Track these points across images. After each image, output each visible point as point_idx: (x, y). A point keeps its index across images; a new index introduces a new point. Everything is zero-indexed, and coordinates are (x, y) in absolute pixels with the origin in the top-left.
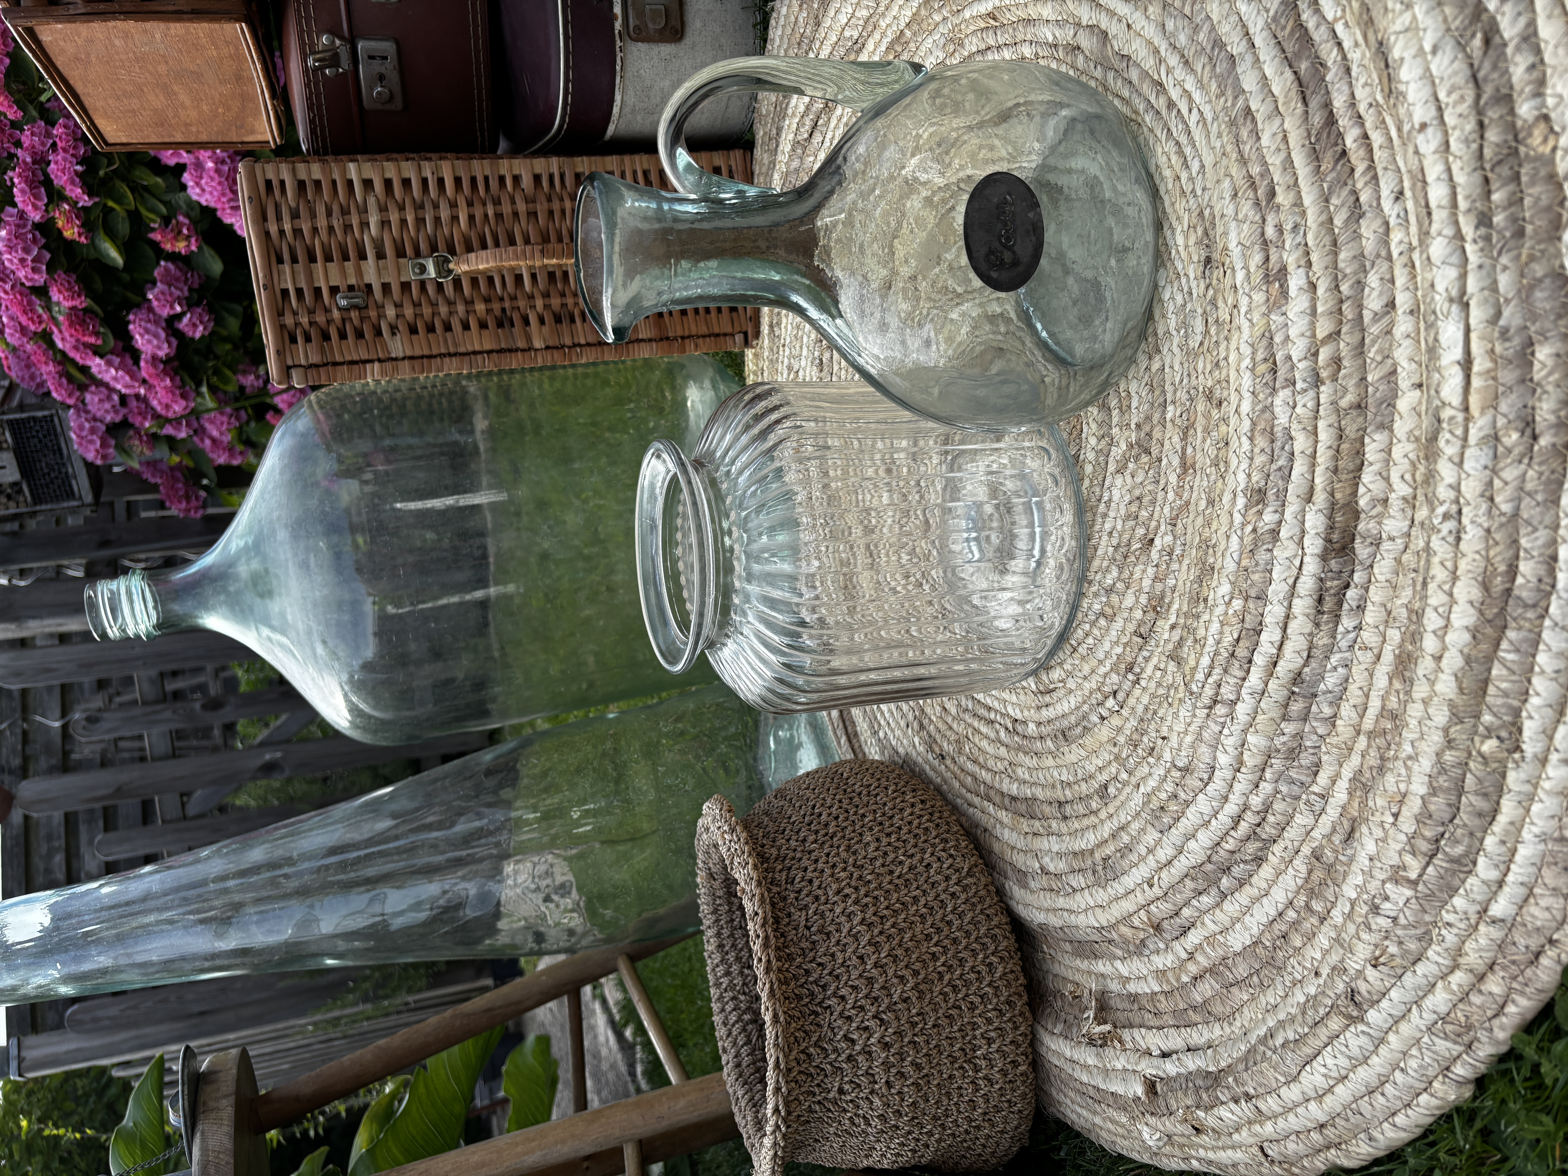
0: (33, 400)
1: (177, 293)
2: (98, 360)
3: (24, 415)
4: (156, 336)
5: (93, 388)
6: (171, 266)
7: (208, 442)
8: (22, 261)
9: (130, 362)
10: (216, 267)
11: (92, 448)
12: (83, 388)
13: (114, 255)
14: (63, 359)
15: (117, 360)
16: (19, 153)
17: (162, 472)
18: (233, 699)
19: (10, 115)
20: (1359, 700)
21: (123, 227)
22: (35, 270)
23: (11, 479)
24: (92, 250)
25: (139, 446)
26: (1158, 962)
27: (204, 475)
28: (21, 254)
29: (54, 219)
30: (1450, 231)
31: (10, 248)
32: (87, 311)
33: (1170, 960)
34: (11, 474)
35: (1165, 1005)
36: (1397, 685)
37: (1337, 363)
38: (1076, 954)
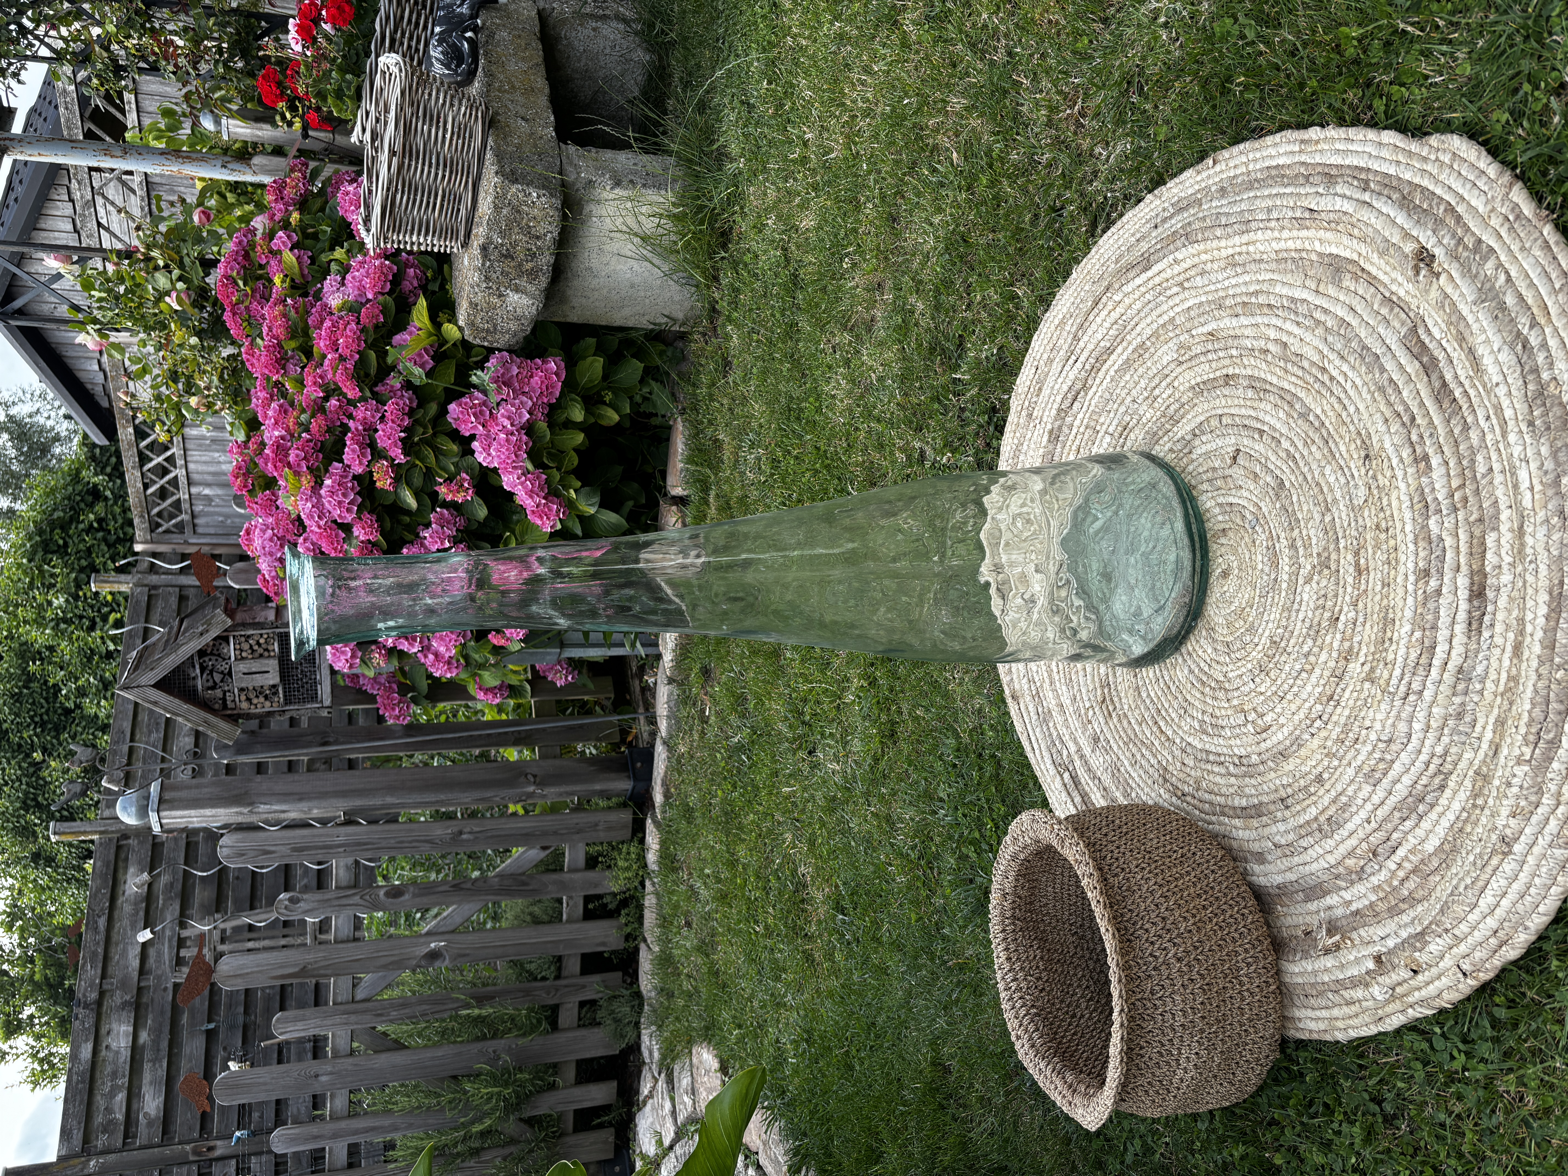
1: (448, 532)
6: (445, 511)
7: (431, 657)
8: (340, 503)
10: (482, 512)
11: (343, 657)
13: (410, 500)
16: (351, 424)
17: (380, 684)
18: (411, 889)
19: (350, 395)
20: (1495, 677)
21: (418, 481)
22: (349, 510)
23: (272, 682)
24: (392, 498)
25: (377, 658)
26: (1375, 880)
27: (413, 688)
28: (341, 498)
29: (371, 473)
30: (1516, 430)
31: (332, 493)
32: (375, 544)
33: (1383, 875)
34: (273, 678)
35: (1381, 906)
36: (1515, 661)
37: (1465, 500)
38: (1308, 899)
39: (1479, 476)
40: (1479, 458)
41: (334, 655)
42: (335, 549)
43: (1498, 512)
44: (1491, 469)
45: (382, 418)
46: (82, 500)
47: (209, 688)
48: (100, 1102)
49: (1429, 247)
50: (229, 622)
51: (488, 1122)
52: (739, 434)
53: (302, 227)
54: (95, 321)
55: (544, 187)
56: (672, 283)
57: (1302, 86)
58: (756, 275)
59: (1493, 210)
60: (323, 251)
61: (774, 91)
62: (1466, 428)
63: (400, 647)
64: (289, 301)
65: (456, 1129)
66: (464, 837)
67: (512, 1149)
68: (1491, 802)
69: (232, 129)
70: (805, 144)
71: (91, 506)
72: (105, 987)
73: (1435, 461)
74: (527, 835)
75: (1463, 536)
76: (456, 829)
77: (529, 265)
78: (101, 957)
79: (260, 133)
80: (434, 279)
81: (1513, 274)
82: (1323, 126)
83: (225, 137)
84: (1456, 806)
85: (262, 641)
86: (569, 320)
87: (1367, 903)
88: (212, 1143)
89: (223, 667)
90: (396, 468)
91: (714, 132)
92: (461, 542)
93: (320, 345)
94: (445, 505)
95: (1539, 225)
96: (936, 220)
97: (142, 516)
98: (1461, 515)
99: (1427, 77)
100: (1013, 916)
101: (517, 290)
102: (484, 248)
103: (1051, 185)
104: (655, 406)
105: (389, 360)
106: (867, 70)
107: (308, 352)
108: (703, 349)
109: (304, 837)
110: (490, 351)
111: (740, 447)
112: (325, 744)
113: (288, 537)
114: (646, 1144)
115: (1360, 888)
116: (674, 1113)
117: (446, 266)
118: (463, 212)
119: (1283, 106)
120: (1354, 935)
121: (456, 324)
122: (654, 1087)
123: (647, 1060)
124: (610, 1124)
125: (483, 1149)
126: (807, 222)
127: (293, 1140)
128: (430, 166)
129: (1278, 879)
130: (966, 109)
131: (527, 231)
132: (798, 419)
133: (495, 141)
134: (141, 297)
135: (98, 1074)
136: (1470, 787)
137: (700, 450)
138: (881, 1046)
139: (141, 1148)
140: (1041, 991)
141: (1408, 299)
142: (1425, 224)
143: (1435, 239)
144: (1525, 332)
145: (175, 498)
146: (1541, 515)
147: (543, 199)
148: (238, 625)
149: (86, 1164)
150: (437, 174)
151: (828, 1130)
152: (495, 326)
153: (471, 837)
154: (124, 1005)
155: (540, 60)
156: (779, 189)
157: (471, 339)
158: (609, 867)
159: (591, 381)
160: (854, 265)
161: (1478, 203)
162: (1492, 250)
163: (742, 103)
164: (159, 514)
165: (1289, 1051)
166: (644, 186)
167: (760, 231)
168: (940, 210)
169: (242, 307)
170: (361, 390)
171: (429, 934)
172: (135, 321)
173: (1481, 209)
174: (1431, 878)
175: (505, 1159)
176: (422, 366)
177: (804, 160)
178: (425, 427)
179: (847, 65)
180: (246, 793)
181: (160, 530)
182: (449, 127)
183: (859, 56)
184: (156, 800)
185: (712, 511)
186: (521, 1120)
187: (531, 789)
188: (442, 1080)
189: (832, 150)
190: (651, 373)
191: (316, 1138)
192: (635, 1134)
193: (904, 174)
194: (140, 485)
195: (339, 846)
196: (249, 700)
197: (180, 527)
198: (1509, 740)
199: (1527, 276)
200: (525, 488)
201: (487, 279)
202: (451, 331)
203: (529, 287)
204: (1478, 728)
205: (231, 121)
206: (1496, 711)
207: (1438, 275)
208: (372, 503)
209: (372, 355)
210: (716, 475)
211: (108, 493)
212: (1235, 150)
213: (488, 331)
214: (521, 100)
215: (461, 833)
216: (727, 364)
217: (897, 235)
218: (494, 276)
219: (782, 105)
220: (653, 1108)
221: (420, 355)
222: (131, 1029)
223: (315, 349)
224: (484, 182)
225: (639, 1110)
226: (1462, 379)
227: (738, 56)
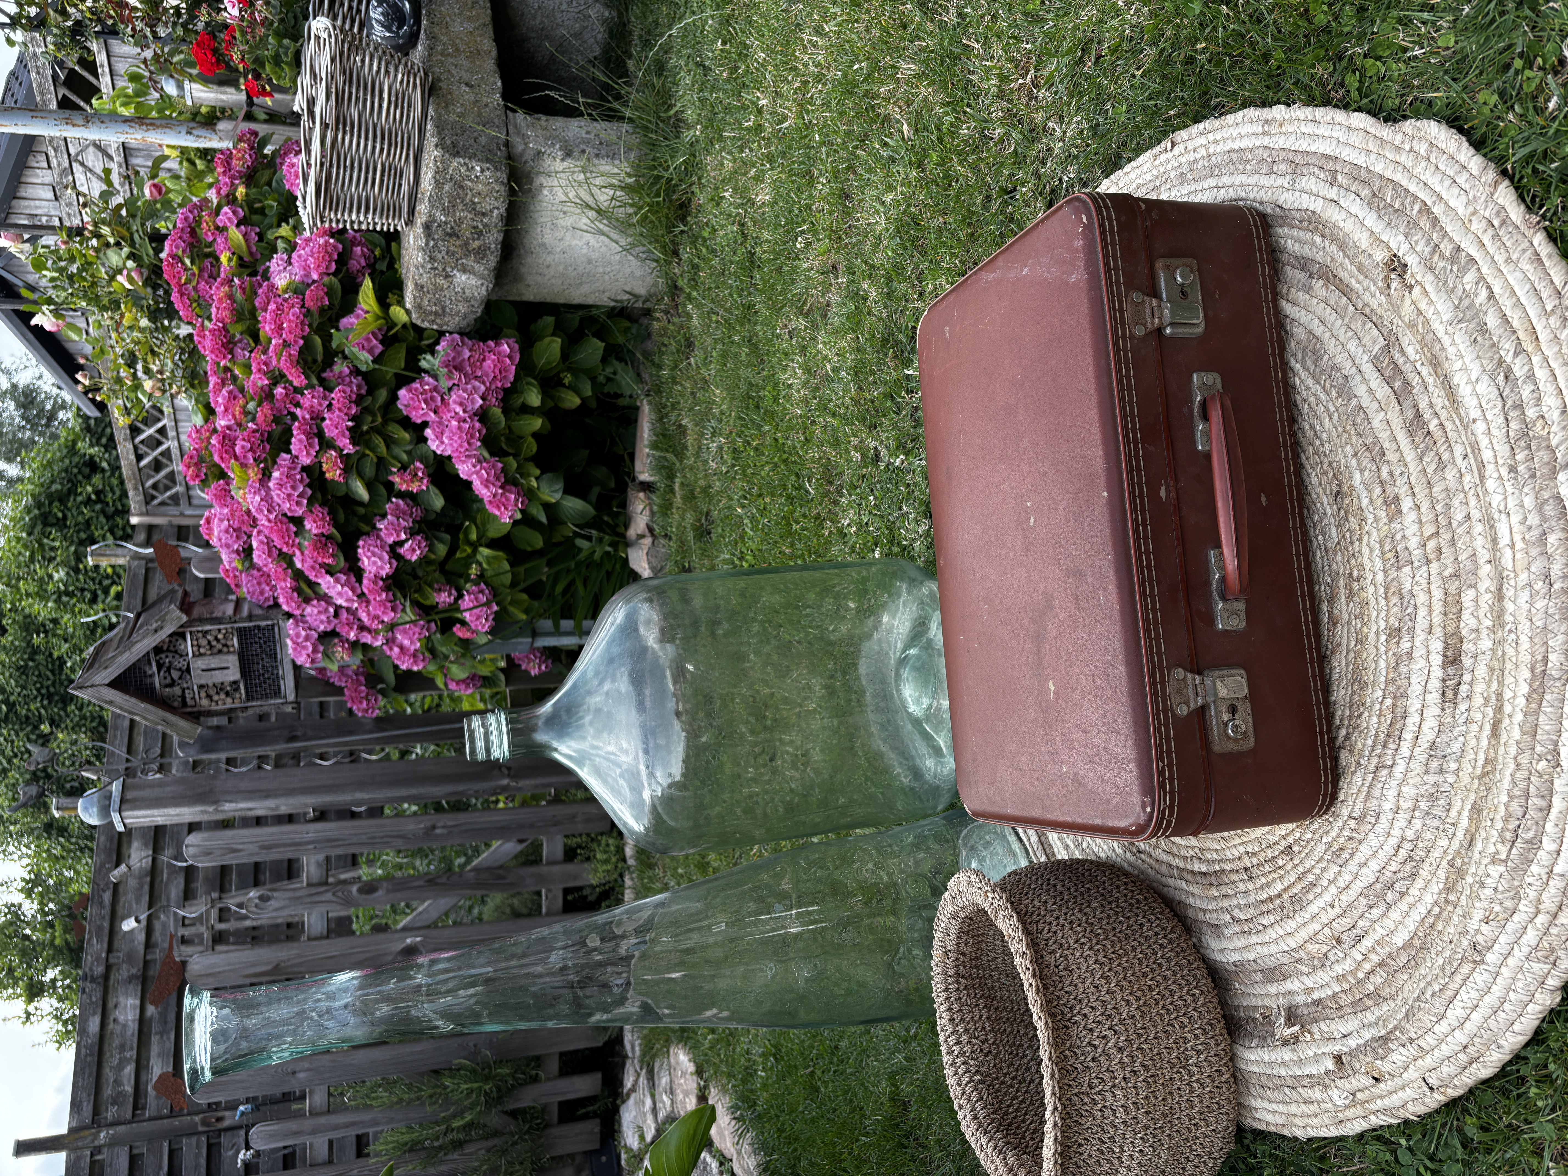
0: (258, 612)
1: (404, 524)
2: (328, 578)
3: (251, 624)
4: (381, 558)
5: (315, 602)
6: (401, 502)
7: (396, 650)
8: (289, 496)
9: (353, 579)
10: (438, 502)
11: (304, 653)
12: (307, 600)
13: (361, 491)
14: (299, 575)
15: (343, 578)
16: (298, 412)
17: (347, 676)
18: (385, 884)
19: (296, 383)
20: (1473, 756)
21: (369, 470)
22: (298, 504)
23: (232, 679)
24: (344, 488)
25: (340, 653)
26: (1339, 969)
27: (381, 680)
28: (289, 491)
29: (320, 463)
30: (1496, 475)
31: (280, 486)
32: (329, 537)
33: (1348, 965)
34: (233, 674)
35: (1344, 1000)
36: (1493, 742)
37: (1439, 550)
38: (1266, 981)
39: (1455, 524)
40: (1456, 502)
41: (295, 649)
42: (287, 544)
43: (1477, 566)
44: (1468, 517)
45: (330, 406)
46: (80, 472)
47: (167, 686)
48: (109, 1074)
49: (1400, 254)
50: (185, 618)
51: (468, 1117)
52: (701, 421)
53: (249, 202)
54: (50, 301)
55: (488, 160)
56: (631, 258)
57: (1266, 57)
58: (714, 251)
59: (1475, 212)
60: (271, 227)
61: (729, 53)
62: (1441, 466)
63: (363, 640)
64: (236, 280)
65: (437, 1123)
66: (438, 831)
67: (496, 1141)
68: (1463, 902)
69: (195, 94)
70: (760, 111)
71: (88, 478)
72: (111, 961)
73: (1407, 504)
74: (502, 828)
75: (1437, 594)
76: (429, 824)
77: (477, 244)
78: (106, 931)
79: (224, 97)
80: (383, 257)
81: (1497, 290)
82: (1288, 105)
83: (189, 103)
84: (1429, 899)
85: (220, 636)
86: (525, 299)
87: (1330, 993)
88: (220, 1114)
89: (181, 663)
90: (346, 459)
91: (671, 97)
92: (418, 533)
93: (266, 329)
94: (401, 495)
95: (1529, 233)
96: (888, 198)
97: (136, 489)
98: (1434, 567)
99: (1405, 50)
100: (957, 974)
101: (464, 270)
102: (427, 227)
103: (1002, 164)
104: (619, 387)
105: (334, 345)
106: (819, 31)
107: (255, 336)
108: (665, 329)
109: (272, 834)
110: (441, 334)
111: (703, 434)
112: (293, 739)
113: (244, 528)
114: (631, 1139)
115: (1322, 976)
116: (654, 1110)
117: (393, 244)
118: (405, 188)
119: (1246, 80)
120: (1314, 1028)
121: (404, 307)
122: (636, 1081)
123: (630, 1054)
124: (595, 1115)
125: (466, 1142)
126: (763, 196)
127: (272, 1136)
128: (367, 139)
129: (1235, 957)
130: (917, 76)
131: (472, 208)
132: (757, 407)
133: (436, 111)
134: (92, 276)
135: (106, 1047)
136: (1443, 877)
137: (664, 435)
138: (844, 1071)
139: (151, 1119)
140: (986, 1055)
141: (1380, 311)
142: (1397, 226)
143: (1408, 246)
144: (1508, 359)
145: (168, 470)
146: (1523, 577)
147: (488, 173)
148: (195, 620)
149: (96, 1136)
150: (374, 148)
151: (796, 1150)
152: (443, 308)
153: (444, 831)
154: (131, 979)
155: (488, 20)
156: (735, 160)
157: (419, 323)
158: (588, 859)
159: (549, 363)
160: (808, 244)
161: (1458, 203)
162: (1472, 260)
163: (698, 65)
164: (155, 486)
165: (1246, 1142)
166: (597, 156)
167: (718, 204)
168: (891, 188)
169: (190, 287)
170: (307, 378)
171: (405, 929)
172: (89, 301)
173: (1461, 211)
174: (1399, 975)
175: (488, 1151)
176: (370, 351)
177: (759, 128)
178: (374, 416)
179: (798, 25)
180: (211, 791)
181: (156, 502)
182: (386, 96)
183: (810, 15)
184: (118, 800)
185: (678, 500)
186: (506, 1113)
187: (505, 782)
188: (422, 1074)
189: (785, 118)
190: (613, 352)
191: (295, 1134)
192: (620, 1125)
193: (856, 147)
194: (132, 457)
195: (309, 843)
196: (209, 697)
197: (175, 499)
198: (1484, 835)
199: (1513, 293)
200: (480, 477)
201: (432, 259)
202: (398, 313)
203: (477, 266)
204: (1453, 814)
205: (194, 86)
206: (1472, 797)
207: (1411, 287)
208: (324, 494)
209: (318, 340)
210: (681, 462)
211: (104, 465)
212: (1195, 129)
213: (436, 313)
214: (466, 63)
215: (434, 827)
216: (690, 345)
217: (847, 213)
218: (439, 256)
219: (736, 68)
220: (636, 1103)
221: (368, 339)
222: (138, 1002)
223: (261, 333)
224: (425, 156)
225: (624, 1102)
226: (1438, 409)
227: (694, 13)
